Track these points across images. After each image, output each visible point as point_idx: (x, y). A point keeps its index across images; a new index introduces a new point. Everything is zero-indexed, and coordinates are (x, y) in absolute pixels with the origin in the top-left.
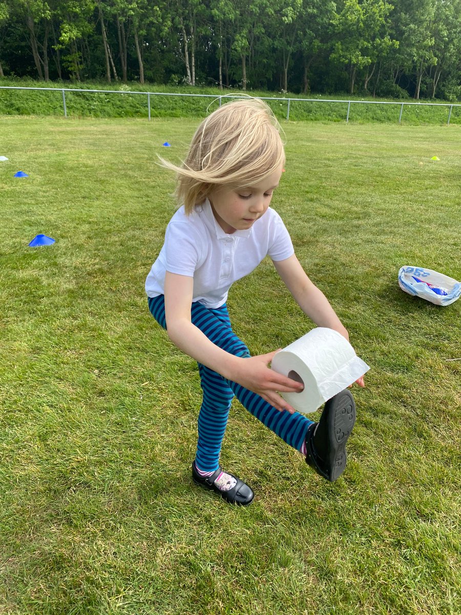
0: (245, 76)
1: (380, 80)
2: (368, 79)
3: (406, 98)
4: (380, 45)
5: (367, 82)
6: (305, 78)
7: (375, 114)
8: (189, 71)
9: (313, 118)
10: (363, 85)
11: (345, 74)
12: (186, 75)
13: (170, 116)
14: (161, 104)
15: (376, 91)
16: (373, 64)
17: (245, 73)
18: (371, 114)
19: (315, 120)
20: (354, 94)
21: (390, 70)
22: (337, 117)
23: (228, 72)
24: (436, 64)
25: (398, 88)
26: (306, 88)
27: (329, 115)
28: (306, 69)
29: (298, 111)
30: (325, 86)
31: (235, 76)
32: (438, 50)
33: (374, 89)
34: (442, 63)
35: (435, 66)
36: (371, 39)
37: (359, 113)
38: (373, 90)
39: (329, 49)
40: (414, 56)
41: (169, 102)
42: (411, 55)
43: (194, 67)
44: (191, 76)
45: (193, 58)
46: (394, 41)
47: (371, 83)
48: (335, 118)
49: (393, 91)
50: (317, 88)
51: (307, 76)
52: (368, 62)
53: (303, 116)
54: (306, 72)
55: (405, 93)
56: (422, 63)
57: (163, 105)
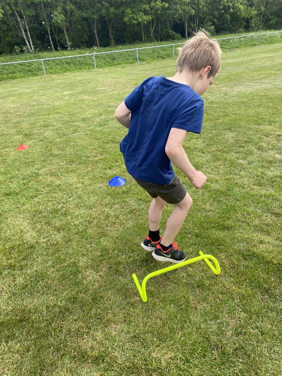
0: (68, 40)
1: (161, 29)
2: (152, 30)
3: (180, 39)
4: (155, 6)
5: (152, 32)
6: (110, 35)
7: (159, 54)
8: (27, 42)
9: (116, 63)
10: (150, 34)
11: (137, 29)
12: (26, 45)
13: (10, 78)
14: (3, 70)
15: (160, 37)
16: (153, 20)
17: (67, 38)
18: (156, 54)
19: (118, 64)
20: (145, 41)
21: (167, 22)
22: (133, 60)
23: (57, 38)
24: (194, 14)
25: (174, 33)
26: (112, 42)
27: (128, 59)
28: (110, 29)
29: (105, 60)
30: (126, 38)
31: (62, 41)
32: (194, 4)
33: (158, 35)
34: (198, 13)
35: (194, 15)
36: (148, 3)
37: (148, 55)
38: (158, 37)
39: (120, 13)
40: (179, 10)
41: (10, 68)
42: (176, 10)
43: (30, 39)
44: (30, 45)
45: (28, 32)
46: (164, 3)
47: (156, 31)
48: (132, 61)
49: (171, 35)
50: (121, 41)
51: (111, 34)
52: (149, 18)
53: (109, 63)
54: (110, 31)
55: (179, 35)
56: (185, 14)
57: (5, 71)
